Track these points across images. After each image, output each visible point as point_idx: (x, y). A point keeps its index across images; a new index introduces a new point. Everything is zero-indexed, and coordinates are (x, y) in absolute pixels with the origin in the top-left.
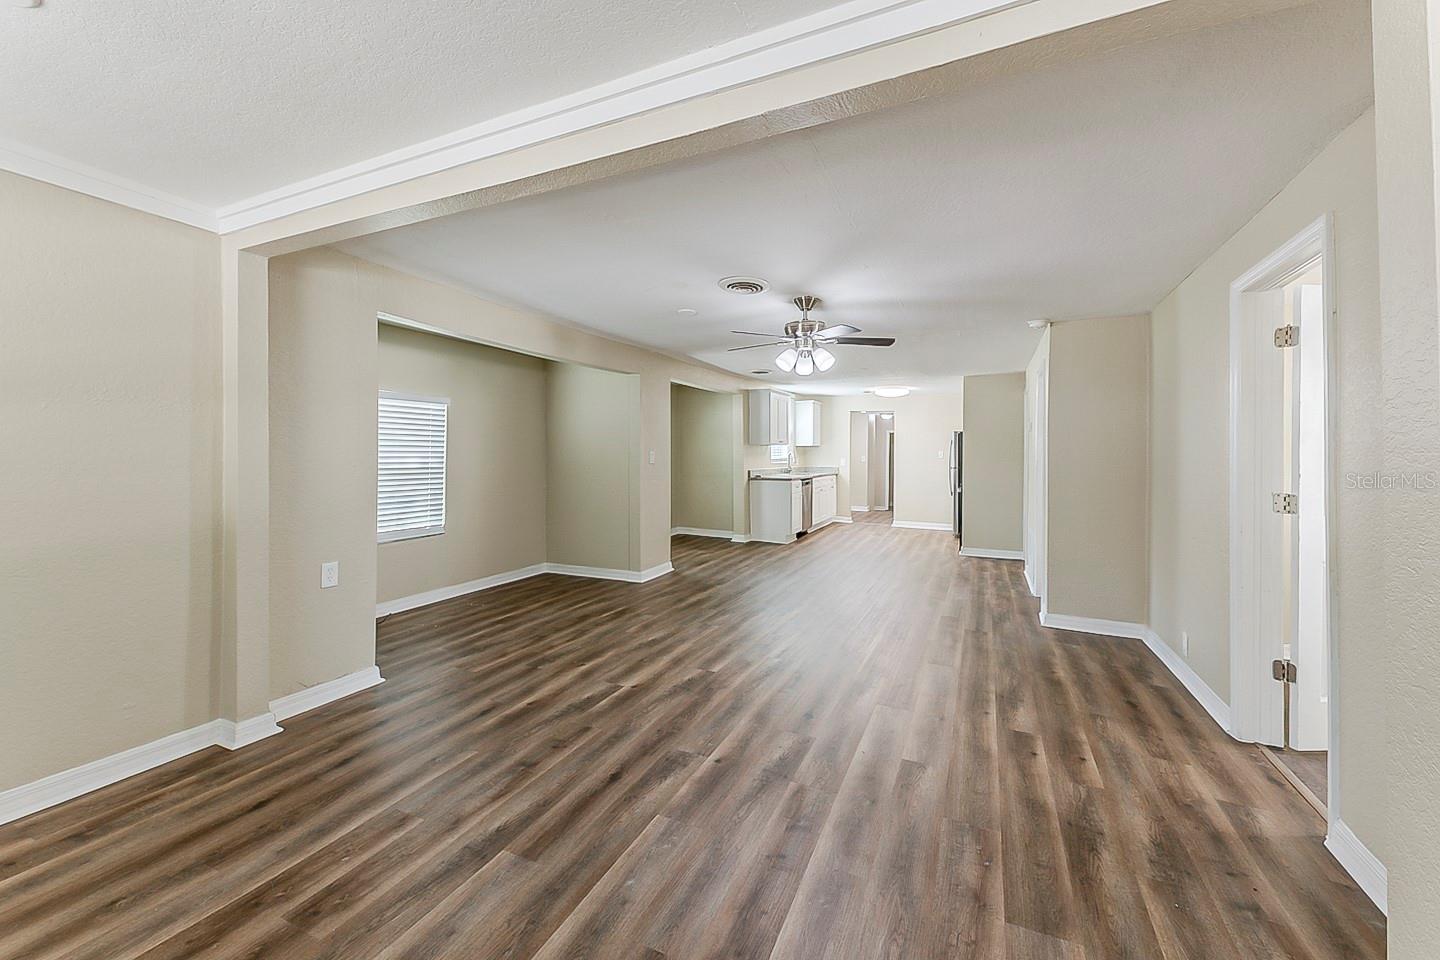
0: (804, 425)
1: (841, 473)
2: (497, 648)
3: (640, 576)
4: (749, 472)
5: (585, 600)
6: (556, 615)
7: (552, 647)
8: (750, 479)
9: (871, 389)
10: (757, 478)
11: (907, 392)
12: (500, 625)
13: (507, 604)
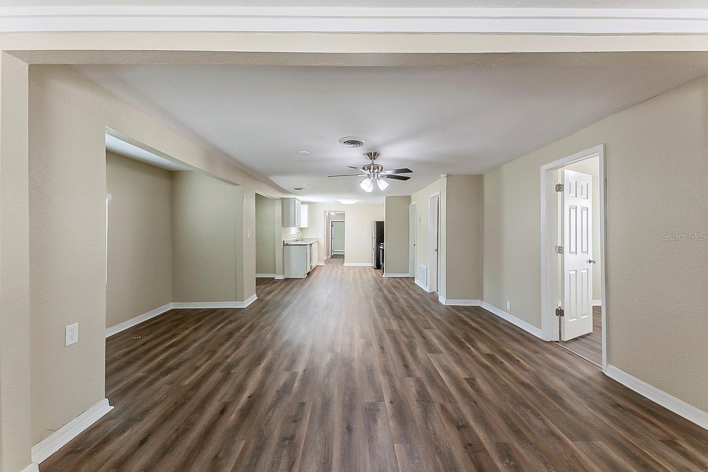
0: (303, 216)
1: (320, 240)
2: (188, 364)
3: (244, 304)
4: (284, 241)
5: (219, 323)
6: (209, 336)
7: (227, 357)
8: (284, 245)
9: (339, 200)
10: (287, 245)
11: (355, 202)
12: (173, 349)
13: (164, 333)
